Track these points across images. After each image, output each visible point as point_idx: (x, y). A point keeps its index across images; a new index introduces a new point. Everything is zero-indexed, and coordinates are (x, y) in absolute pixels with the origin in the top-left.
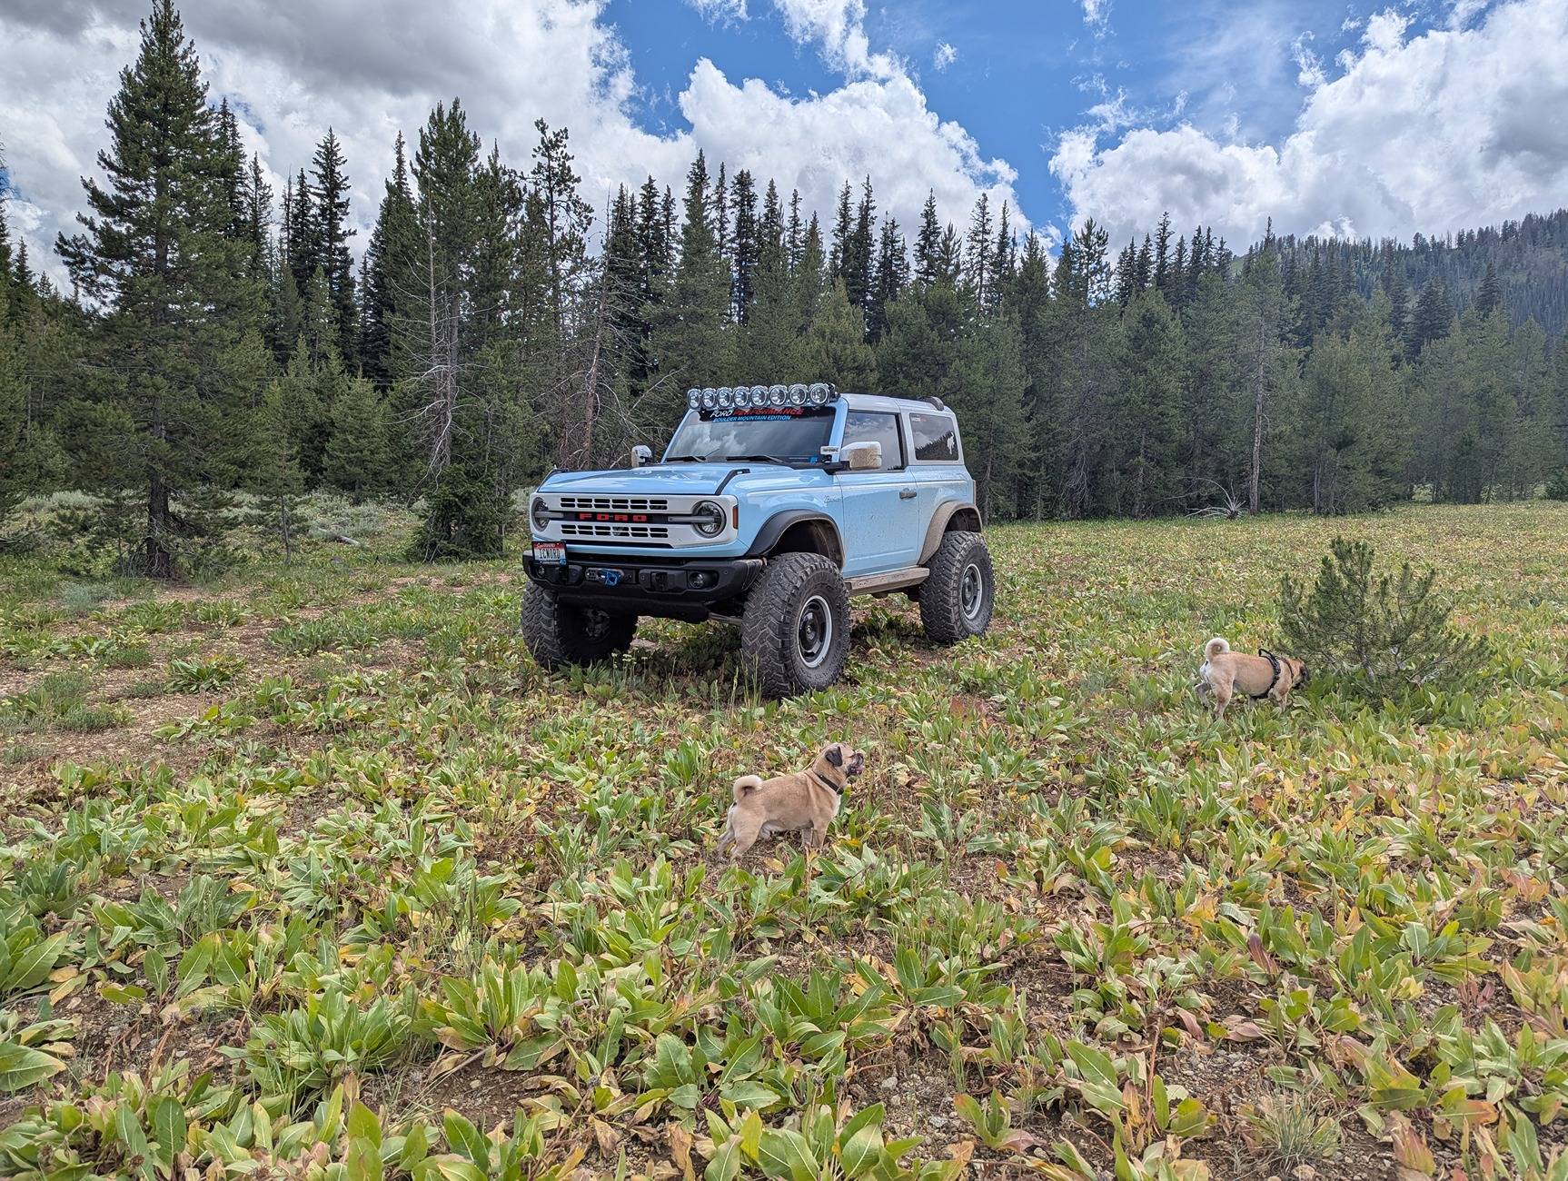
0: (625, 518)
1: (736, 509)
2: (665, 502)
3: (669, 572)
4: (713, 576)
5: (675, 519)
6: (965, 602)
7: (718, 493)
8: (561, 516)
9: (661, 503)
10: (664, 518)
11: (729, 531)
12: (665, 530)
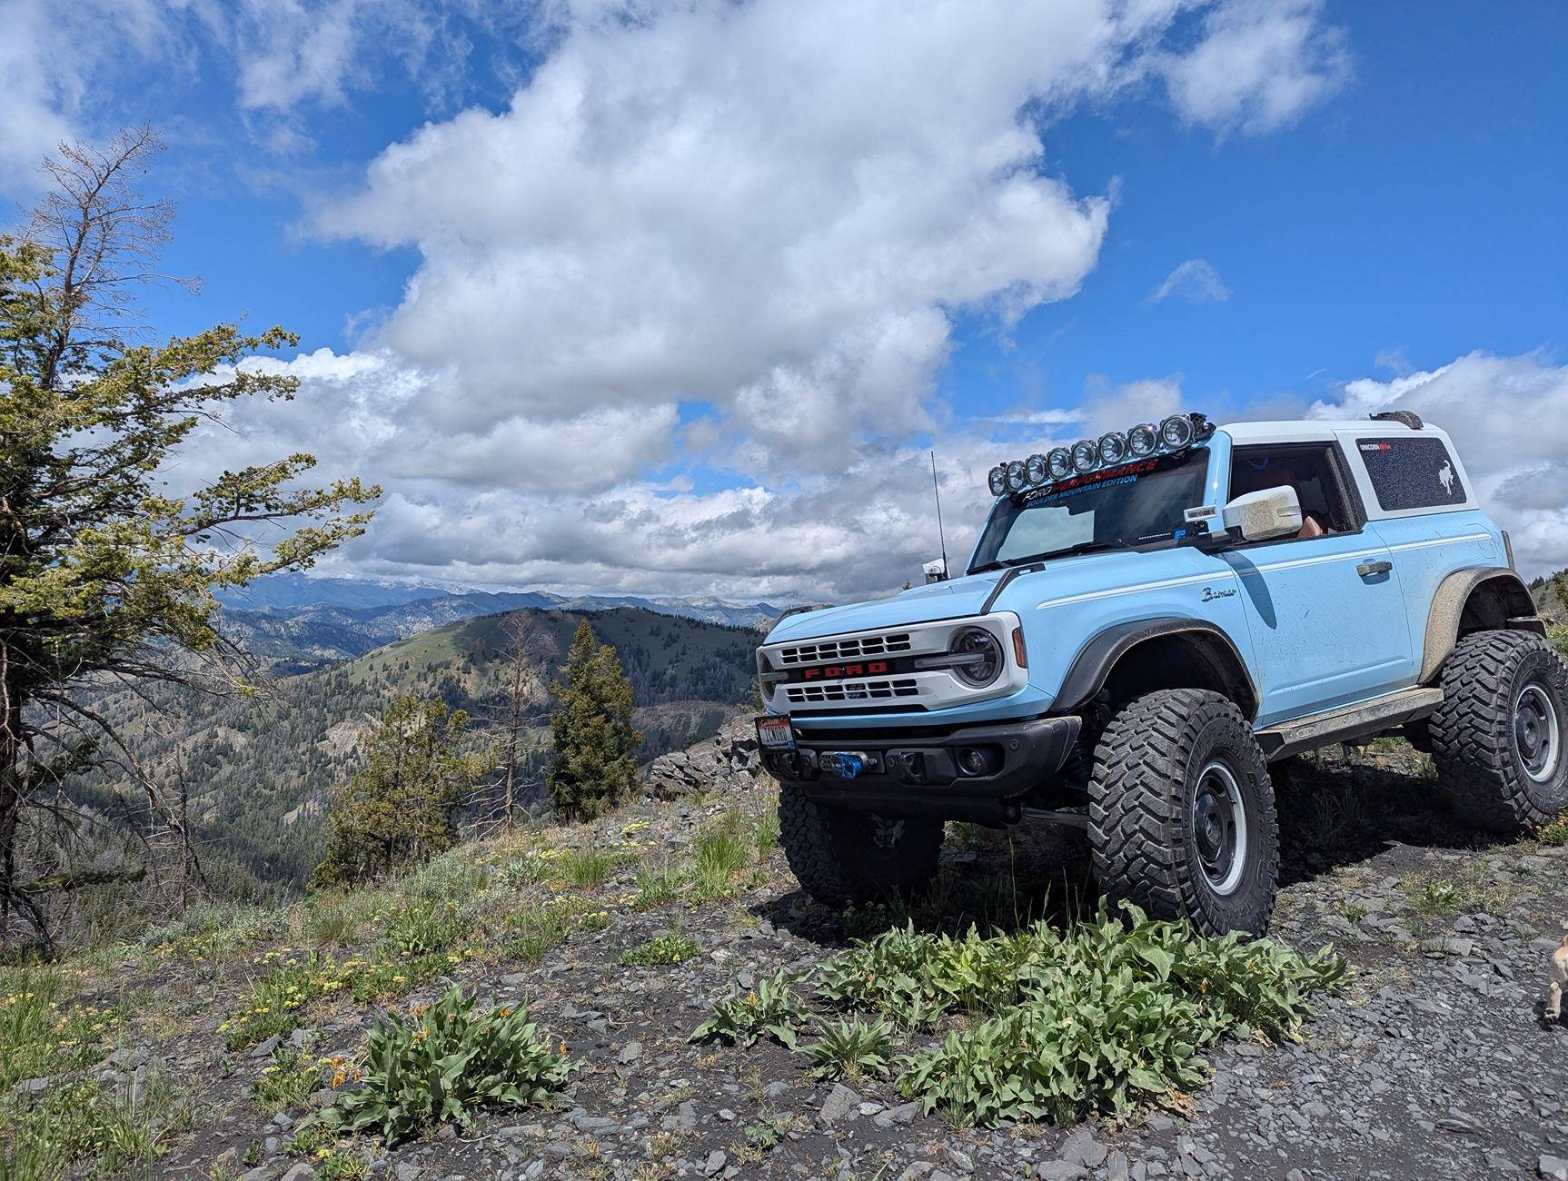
0: (859, 669)
1: (1018, 635)
2: (906, 637)
3: (926, 752)
4: (996, 750)
5: (927, 662)
6: (1526, 752)
7: (984, 612)
8: (785, 676)
9: (900, 640)
10: (909, 664)
11: (1013, 672)
12: (913, 682)
